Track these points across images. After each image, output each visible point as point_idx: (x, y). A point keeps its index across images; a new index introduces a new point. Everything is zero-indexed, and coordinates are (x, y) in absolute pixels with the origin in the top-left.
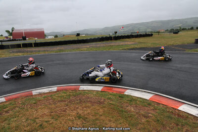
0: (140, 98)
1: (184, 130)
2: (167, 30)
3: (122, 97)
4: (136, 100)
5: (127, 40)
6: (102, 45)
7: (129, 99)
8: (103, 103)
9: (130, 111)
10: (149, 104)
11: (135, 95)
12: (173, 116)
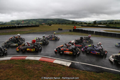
0: (34, 60)
1: (56, 72)
2: (46, 24)
3: (24, 62)
4: (32, 62)
5: (26, 28)
6: (10, 31)
7: (28, 62)
8: (12, 67)
9: (29, 69)
10: (39, 63)
11: (31, 59)
12: (51, 67)
